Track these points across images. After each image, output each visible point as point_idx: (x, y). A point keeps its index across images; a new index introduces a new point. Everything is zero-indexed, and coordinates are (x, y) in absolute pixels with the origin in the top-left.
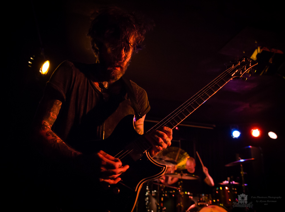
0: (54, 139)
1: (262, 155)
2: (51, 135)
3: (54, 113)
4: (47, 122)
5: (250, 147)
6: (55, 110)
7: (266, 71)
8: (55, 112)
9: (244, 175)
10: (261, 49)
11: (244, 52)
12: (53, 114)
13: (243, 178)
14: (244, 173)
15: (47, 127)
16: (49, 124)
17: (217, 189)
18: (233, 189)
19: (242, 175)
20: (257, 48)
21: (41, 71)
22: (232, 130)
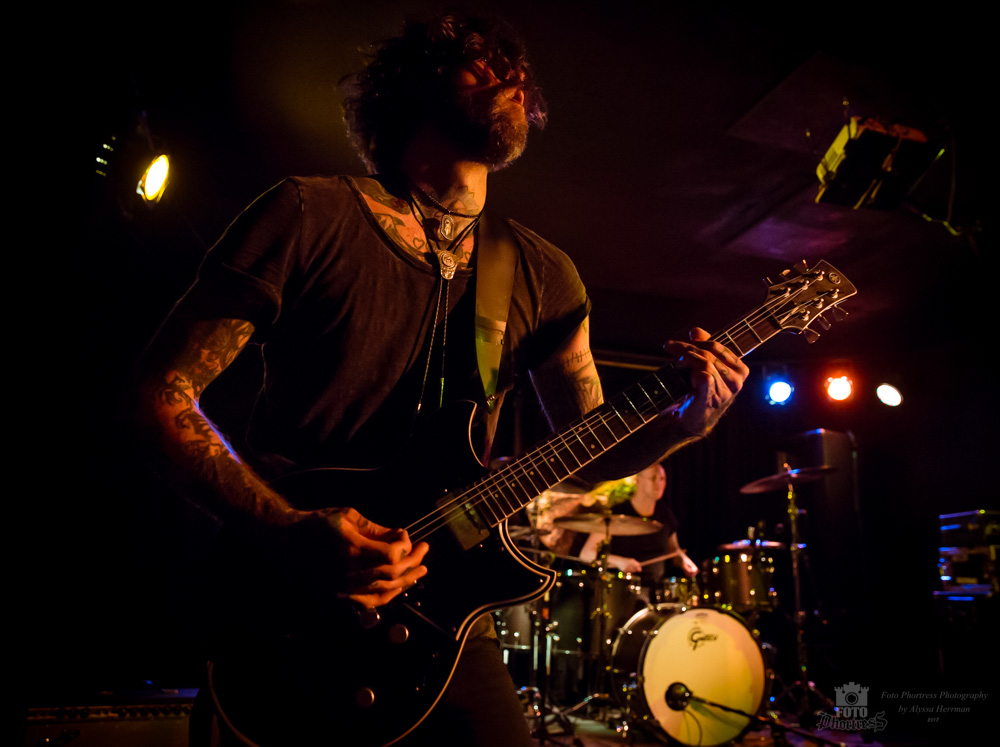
0: (204, 442)
1: (854, 455)
2: (192, 427)
3: (213, 352)
4: (184, 378)
5: (822, 431)
6: (218, 343)
7: (873, 195)
8: (217, 350)
9: (800, 518)
10: (859, 123)
11: (808, 134)
12: (210, 354)
13: (794, 529)
14: (797, 511)
15: (181, 392)
16: (190, 385)
17: (717, 560)
18: (763, 559)
19: (793, 518)
20: (848, 123)
21: (143, 189)
22: (769, 378)
